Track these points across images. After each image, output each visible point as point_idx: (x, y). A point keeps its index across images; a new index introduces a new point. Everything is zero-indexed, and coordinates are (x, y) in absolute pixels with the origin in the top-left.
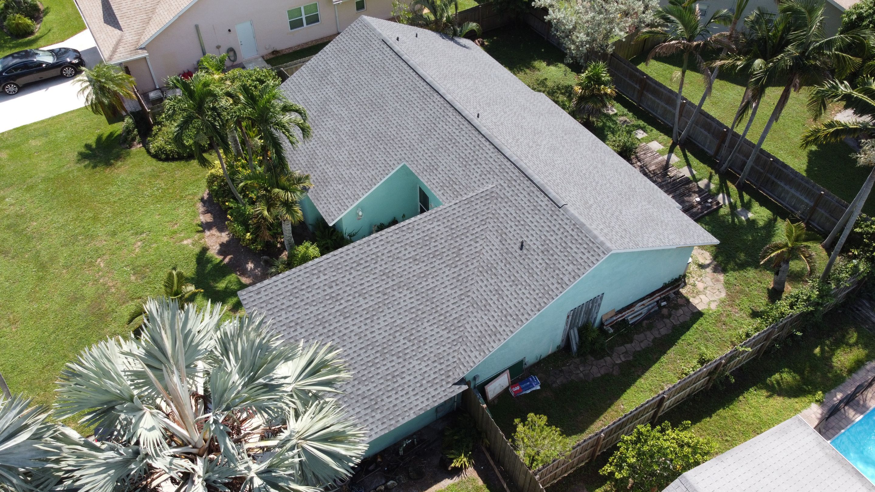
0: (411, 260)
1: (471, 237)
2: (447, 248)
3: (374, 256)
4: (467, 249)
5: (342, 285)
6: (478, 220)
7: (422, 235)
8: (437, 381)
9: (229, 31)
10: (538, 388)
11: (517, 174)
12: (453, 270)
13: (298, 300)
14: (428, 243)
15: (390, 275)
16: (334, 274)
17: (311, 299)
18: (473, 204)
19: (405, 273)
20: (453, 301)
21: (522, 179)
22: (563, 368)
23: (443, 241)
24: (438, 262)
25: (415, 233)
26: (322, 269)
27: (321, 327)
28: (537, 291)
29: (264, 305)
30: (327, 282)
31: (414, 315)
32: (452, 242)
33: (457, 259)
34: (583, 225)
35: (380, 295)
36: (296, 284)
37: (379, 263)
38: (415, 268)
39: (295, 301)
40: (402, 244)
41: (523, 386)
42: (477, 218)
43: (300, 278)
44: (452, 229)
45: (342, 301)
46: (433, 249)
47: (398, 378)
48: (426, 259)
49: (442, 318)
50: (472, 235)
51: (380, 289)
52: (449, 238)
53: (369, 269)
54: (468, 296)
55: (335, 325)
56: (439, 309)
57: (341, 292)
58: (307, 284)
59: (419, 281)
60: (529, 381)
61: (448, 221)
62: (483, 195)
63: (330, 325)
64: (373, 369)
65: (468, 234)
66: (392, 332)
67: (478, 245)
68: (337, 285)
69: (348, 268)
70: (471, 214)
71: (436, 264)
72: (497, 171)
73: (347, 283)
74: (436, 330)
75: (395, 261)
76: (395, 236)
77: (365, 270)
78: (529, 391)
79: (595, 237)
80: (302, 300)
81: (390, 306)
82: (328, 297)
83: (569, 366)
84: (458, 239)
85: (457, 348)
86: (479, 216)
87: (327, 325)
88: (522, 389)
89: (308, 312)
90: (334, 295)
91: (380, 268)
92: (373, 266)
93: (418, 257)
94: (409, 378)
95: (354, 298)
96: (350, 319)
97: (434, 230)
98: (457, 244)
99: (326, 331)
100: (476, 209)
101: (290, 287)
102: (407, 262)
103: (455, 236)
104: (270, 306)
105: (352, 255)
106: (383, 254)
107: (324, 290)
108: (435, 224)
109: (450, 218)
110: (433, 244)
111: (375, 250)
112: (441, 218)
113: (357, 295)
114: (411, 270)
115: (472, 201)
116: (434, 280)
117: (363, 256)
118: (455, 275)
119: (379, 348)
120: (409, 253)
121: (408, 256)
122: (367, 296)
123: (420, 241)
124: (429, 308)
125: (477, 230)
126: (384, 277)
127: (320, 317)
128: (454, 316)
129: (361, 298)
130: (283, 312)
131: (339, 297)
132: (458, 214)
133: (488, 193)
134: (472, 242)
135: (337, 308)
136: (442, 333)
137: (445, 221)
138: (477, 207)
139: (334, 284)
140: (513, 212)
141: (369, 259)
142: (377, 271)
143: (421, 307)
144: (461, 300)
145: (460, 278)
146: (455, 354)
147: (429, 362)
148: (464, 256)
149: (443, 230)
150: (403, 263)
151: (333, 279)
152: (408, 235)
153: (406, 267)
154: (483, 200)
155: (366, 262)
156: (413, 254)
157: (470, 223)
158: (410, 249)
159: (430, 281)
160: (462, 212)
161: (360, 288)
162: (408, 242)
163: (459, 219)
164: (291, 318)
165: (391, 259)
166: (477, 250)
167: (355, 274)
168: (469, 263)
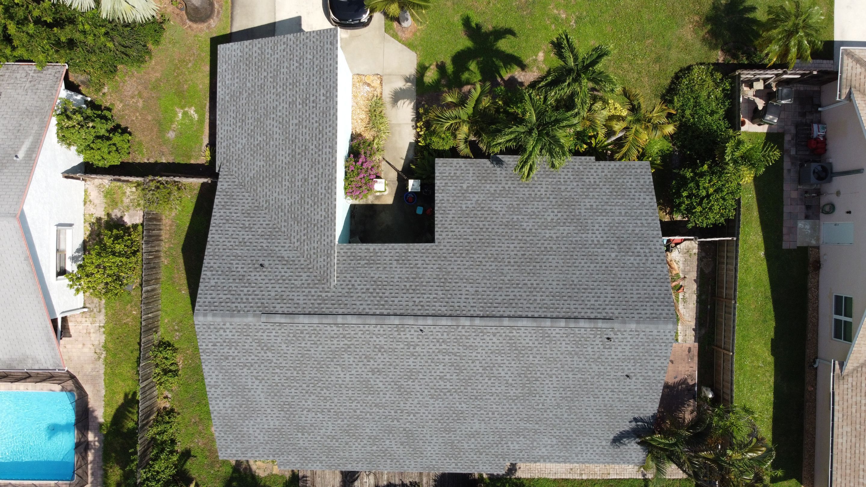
0: (306, 177)
1: (303, 238)
2: (303, 213)
3: (321, 147)
4: (297, 228)
5: (311, 110)
6: (312, 253)
7: (320, 197)
8: (228, 152)
9: (849, 212)
11: (324, 310)
12: (287, 207)
13: (315, 73)
14: (313, 198)
15: (303, 154)
16: (321, 109)
17: (312, 82)
18: (325, 258)
19: (300, 167)
20: (268, 193)
21: (316, 310)
23: (309, 212)
24: (297, 198)
25: (324, 191)
26: (328, 100)
27: (291, 81)
28: (221, 250)
29: (322, 45)
30: (318, 100)
31: (271, 157)
32: (306, 220)
33: (293, 216)
35: (294, 138)
36: (326, 75)
37: (314, 149)
38: (300, 177)
39: (316, 69)
40: (320, 176)
42: (314, 253)
43: (328, 80)
44: (314, 226)
45: (301, 106)
46: (307, 200)
47: (240, 124)
48: (303, 189)
49: (261, 179)
50: (304, 241)
51: (297, 140)
52: (309, 219)
53: (314, 138)
54: (266, 208)
55: (288, 93)
56: (267, 179)
57: (307, 108)
58: (322, 84)
59: (290, 174)
61: (321, 226)
62: (329, 271)
63: (290, 90)
64: (253, 108)
65: (306, 237)
66: (268, 134)
67: (295, 240)
68: (313, 107)
69: (321, 122)
70: (319, 250)
71: (296, 196)
72: (344, 299)
73: (312, 116)
74: (256, 169)
75: (310, 163)
77: (314, 135)
80: (313, 75)
81: (284, 142)
82: (308, 96)
84: (305, 226)
85: (240, 178)
86: (315, 256)
87: (291, 87)
89: (304, 76)
90: (308, 101)
91: (311, 147)
92: (315, 142)
93: (306, 183)
94: (238, 131)
95: (299, 117)
96: (288, 106)
97: (319, 210)
98: (302, 223)
99: (288, 84)
101: (326, 69)
102: (306, 172)
103: (309, 225)
104: (319, 48)
105: (328, 129)
106: (319, 155)
107: (313, 95)
108: (324, 213)
109: (322, 229)
110: (310, 202)
111: (324, 150)
112: (326, 221)
113: (301, 120)
114: (300, 173)
116: (286, 187)
117: (324, 139)
118: (283, 207)
119: (262, 119)
120: (312, 178)
121: (310, 176)
122: (297, 127)
123: (316, 193)
124: (271, 172)
125: (306, 247)
126: (304, 148)
127: (298, 84)
128: (259, 189)
129: (297, 121)
130: (311, 57)
131: (304, 105)
132: (323, 238)
133: (329, 277)
134: (299, 237)
135: (298, 100)
136: (253, 172)
137: (323, 224)
138: (322, 260)
139: (314, 105)
140: (296, 282)
141: (321, 142)
142: (310, 144)
143: (274, 166)
144: (266, 201)
145: (280, 210)
146: (237, 175)
147: (240, 152)
148: (292, 223)
149: (316, 217)
150: (307, 169)
151: (318, 106)
152: (324, 184)
153: (303, 170)
154: (325, 269)
155: (319, 139)
156: (310, 181)
157: (313, 244)
158: (315, 180)
159: (287, 183)
160: (323, 243)
161: (304, 124)
162: (320, 182)
163: (319, 237)
164: (305, 61)
165: (313, 160)
166: (292, 237)
167: (316, 125)
168: (286, 224)
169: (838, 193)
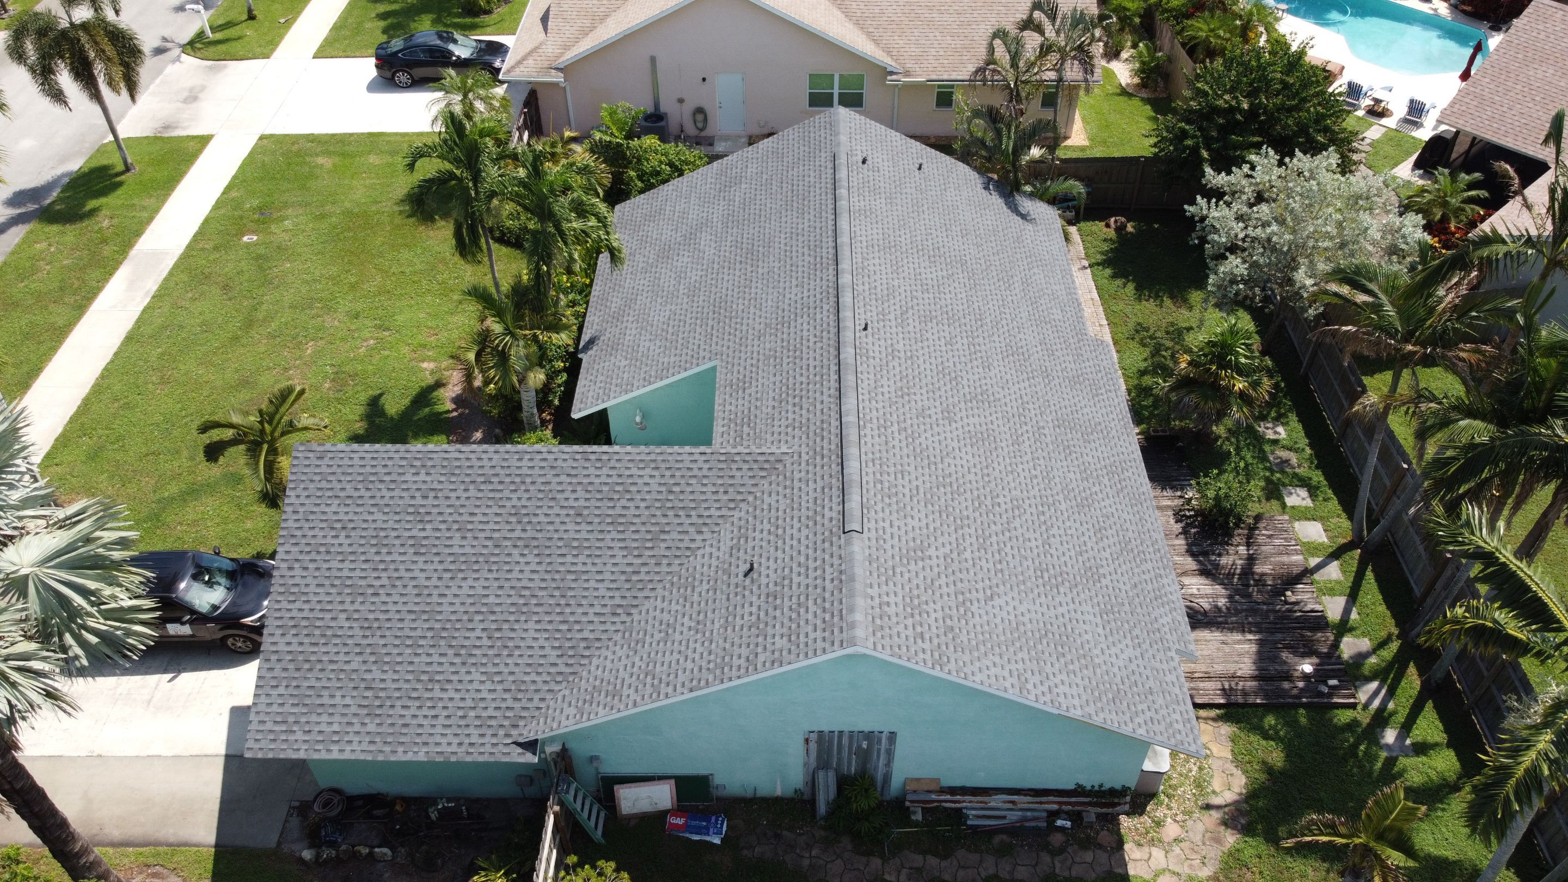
0: (572, 512)
1: (694, 519)
2: (643, 519)
3: (518, 480)
4: (674, 535)
5: (441, 501)
6: (726, 497)
7: (615, 479)
8: (493, 723)
9: (704, 79)
10: (717, 841)
11: (833, 447)
12: (630, 559)
13: (368, 494)
14: (616, 496)
15: (526, 520)
16: (443, 479)
17: (386, 501)
18: (734, 466)
19: (551, 528)
20: (598, 609)
21: (833, 457)
22: (785, 833)
23: (643, 505)
24: (614, 535)
25: (605, 471)
26: (430, 463)
27: (374, 550)
29: (317, 478)
30: (424, 487)
31: (522, 601)
32: (658, 513)
33: (649, 545)
34: (852, 579)
35: (489, 543)
36: (380, 469)
37: (518, 494)
38: (571, 527)
39: (363, 492)
40: (574, 480)
41: (694, 823)
42: (726, 492)
43: (390, 463)
44: (671, 492)
45: (428, 526)
46: (618, 511)
47: (437, 687)
48: (597, 520)
49: (564, 627)
50: (700, 516)
51: (496, 535)
52: (658, 504)
53: (498, 495)
54: (629, 614)
55: (396, 557)
56: (568, 610)
57: (435, 511)
58: (394, 477)
59: (563, 551)
60: (709, 821)
61: (673, 476)
62: (760, 458)
63: (389, 553)
64: (408, 651)
65: (693, 513)
66: (472, 609)
67: (699, 537)
68: (436, 497)
69: (467, 479)
70: (720, 482)
71: (608, 536)
72: (812, 428)
73: (453, 501)
74: (542, 642)
75: (546, 502)
76: (571, 463)
77: (491, 495)
78: (696, 838)
79: (851, 610)
80: (373, 497)
81: (494, 568)
82: (411, 510)
83: (800, 835)
84: (670, 513)
85: (557, 688)
86: (731, 490)
87: (384, 550)
88: (686, 827)
89: (370, 518)
90: (422, 510)
91: (514, 502)
92: (506, 493)
93: (586, 512)
94: (452, 694)
95: (448, 529)
96: (423, 559)
97: (640, 481)
98: (664, 521)
99: (377, 558)
100: (733, 477)
101: (368, 469)
102: (564, 512)
103: (669, 505)
104: (324, 484)
105: (485, 463)
106: (533, 483)
107: (413, 497)
108: (648, 471)
109: (678, 474)
110: (623, 502)
111: (525, 471)
112: (663, 466)
113: (456, 526)
114: (563, 528)
115: (733, 461)
116: (589, 561)
117: (502, 472)
118: (629, 569)
119: (438, 626)
120: (576, 499)
121: (572, 503)
122: (469, 535)
123: (605, 488)
124: (552, 601)
125: (713, 512)
126: (513, 519)
127: (382, 534)
128: (586, 634)
129: (458, 535)
130: (337, 502)
131: (428, 518)
132: (695, 472)
133: (772, 458)
134: (692, 529)
135: (414, 533)
136: (547, 651)
137: (668, 473)
138: (738, 474)
139: (432, 494)
140: (782, 508)
141: (508, 480)
142: (508, 504)
143: (541, 593)
144: (614, 614)
145: (635, 578)
146: (548, 696)
147: (499, 687)
148: (663, 545)
149: (655, 487)
150: (557, 510)
151: (436, 486)
152: (592, 471)
153: (558, 520)
154: (755, 466)
155: (501, 482)
156: (582, 503)
157: (709, 496)
158: (581, 493)
159: (581, 559)
160: (705, 472)
161: (466, 518)
162: (585, 481)
163: (693, 481)
164: (341, 517)
165: (540, 496)
166: (693, 546)
167: (472, 492)
168: (665, 561)
169: (681, 101)
